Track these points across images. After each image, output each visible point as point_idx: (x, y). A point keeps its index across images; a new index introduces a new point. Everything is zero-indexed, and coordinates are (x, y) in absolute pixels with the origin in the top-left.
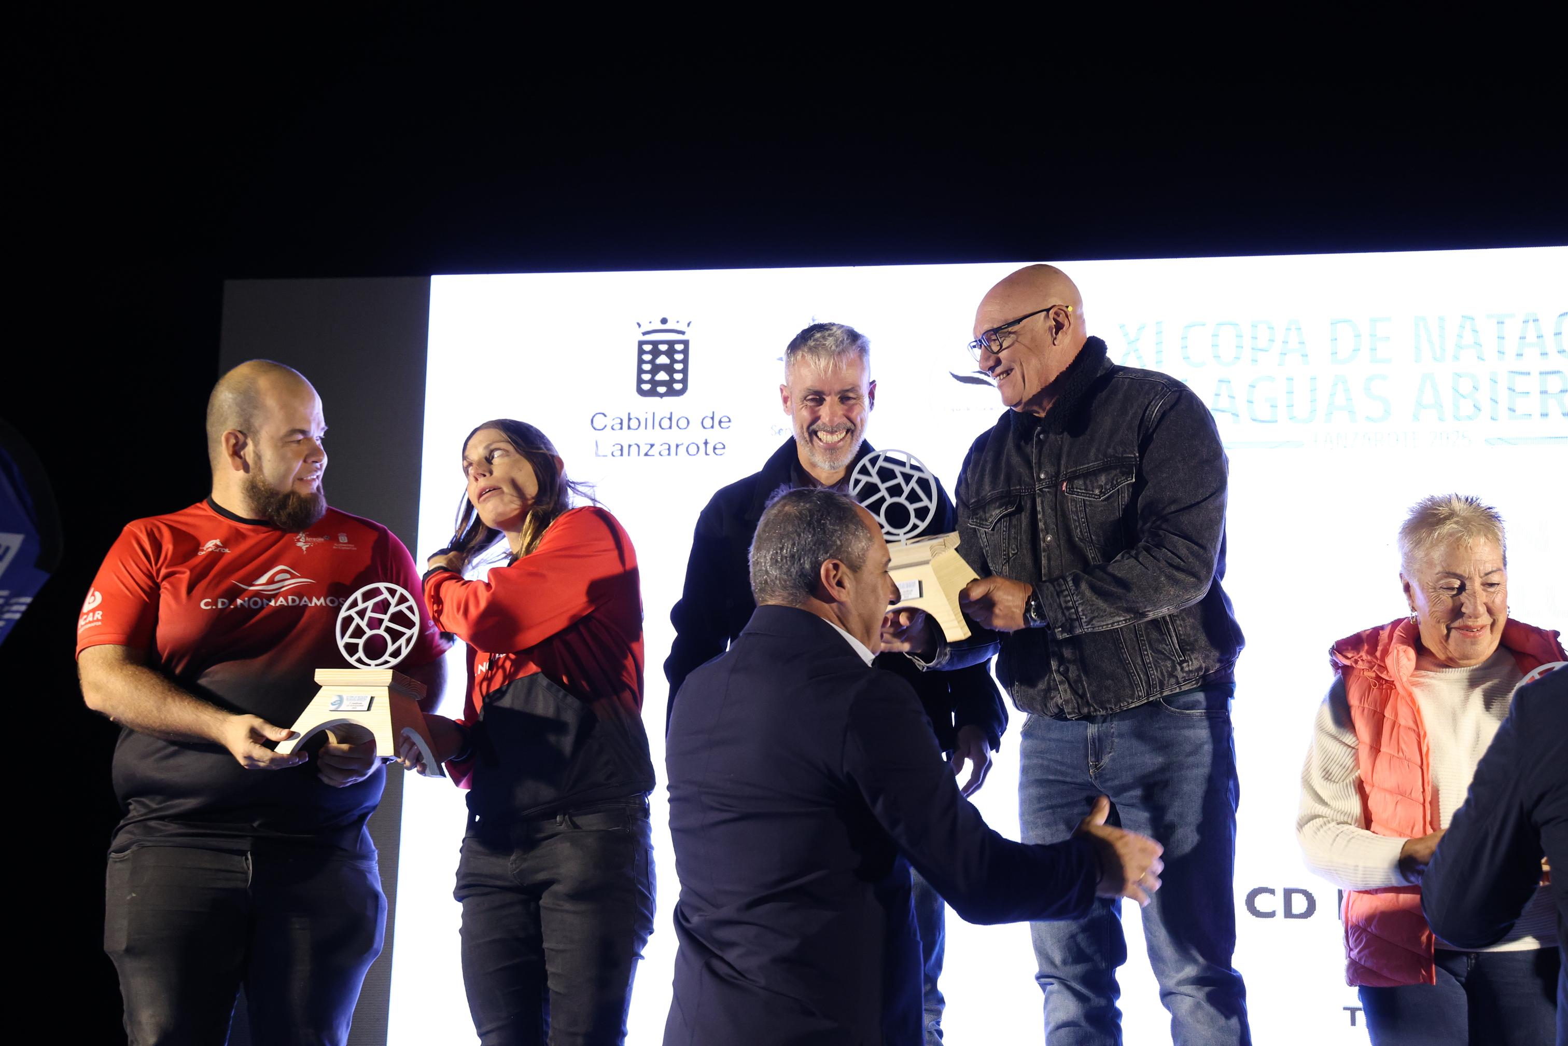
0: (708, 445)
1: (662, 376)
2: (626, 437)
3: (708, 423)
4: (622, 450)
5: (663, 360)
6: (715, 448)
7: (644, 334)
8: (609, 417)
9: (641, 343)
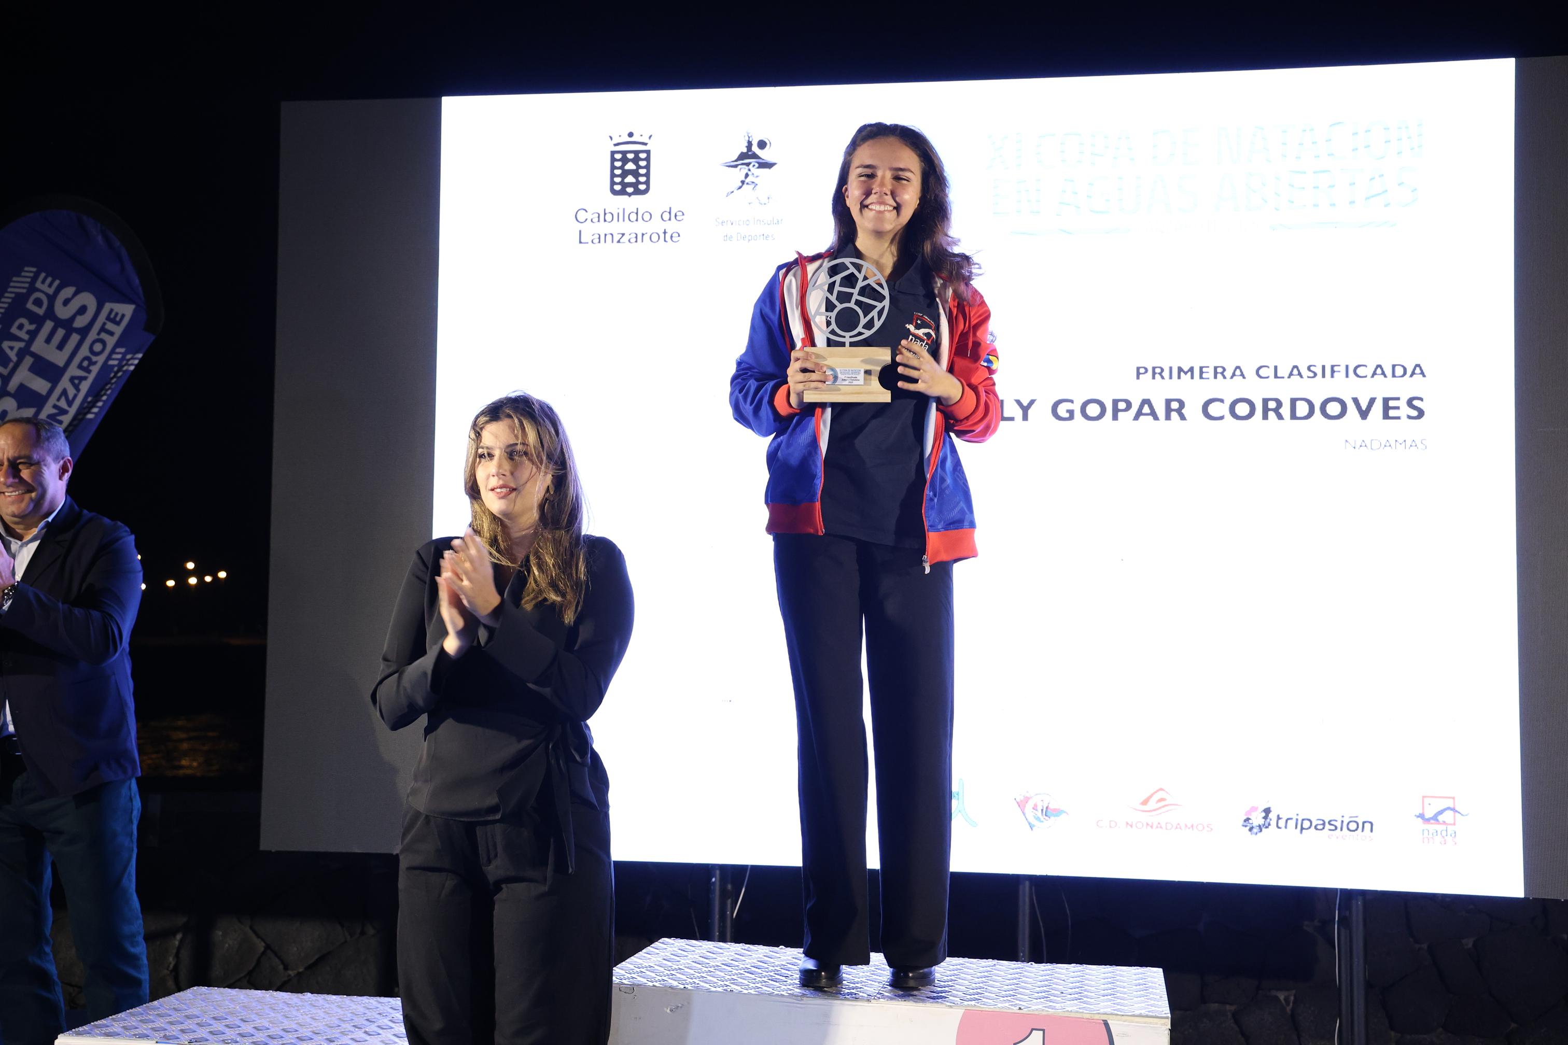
0: (666, 235)
1: (630, 179)
3: (666, 216)
4: (599, 238)
5: (630, 166)
6: (672, 237)
7: (615, 145)
8: (590, 211)
9: (613, 153)
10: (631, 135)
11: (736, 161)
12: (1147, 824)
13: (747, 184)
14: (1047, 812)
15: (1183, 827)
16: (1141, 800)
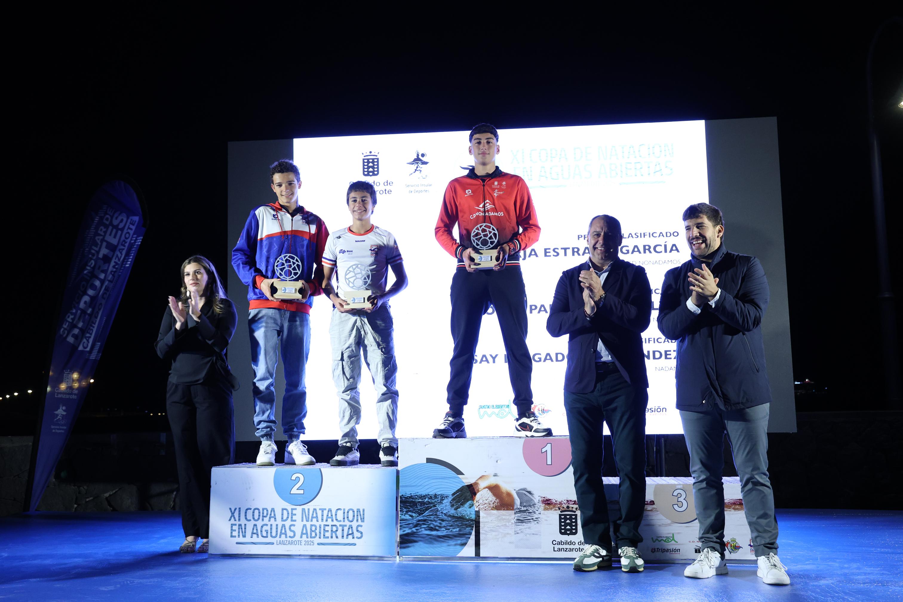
0: (386, 191)
1: (371, 170)
3: (386, 184)
5: (371, 164)
6: (388, 192)
7: (365, 156)
9: (364, 160)
10: (371, 152)
11: (413, 161)
13: (418, 170)
14: (544, 411)
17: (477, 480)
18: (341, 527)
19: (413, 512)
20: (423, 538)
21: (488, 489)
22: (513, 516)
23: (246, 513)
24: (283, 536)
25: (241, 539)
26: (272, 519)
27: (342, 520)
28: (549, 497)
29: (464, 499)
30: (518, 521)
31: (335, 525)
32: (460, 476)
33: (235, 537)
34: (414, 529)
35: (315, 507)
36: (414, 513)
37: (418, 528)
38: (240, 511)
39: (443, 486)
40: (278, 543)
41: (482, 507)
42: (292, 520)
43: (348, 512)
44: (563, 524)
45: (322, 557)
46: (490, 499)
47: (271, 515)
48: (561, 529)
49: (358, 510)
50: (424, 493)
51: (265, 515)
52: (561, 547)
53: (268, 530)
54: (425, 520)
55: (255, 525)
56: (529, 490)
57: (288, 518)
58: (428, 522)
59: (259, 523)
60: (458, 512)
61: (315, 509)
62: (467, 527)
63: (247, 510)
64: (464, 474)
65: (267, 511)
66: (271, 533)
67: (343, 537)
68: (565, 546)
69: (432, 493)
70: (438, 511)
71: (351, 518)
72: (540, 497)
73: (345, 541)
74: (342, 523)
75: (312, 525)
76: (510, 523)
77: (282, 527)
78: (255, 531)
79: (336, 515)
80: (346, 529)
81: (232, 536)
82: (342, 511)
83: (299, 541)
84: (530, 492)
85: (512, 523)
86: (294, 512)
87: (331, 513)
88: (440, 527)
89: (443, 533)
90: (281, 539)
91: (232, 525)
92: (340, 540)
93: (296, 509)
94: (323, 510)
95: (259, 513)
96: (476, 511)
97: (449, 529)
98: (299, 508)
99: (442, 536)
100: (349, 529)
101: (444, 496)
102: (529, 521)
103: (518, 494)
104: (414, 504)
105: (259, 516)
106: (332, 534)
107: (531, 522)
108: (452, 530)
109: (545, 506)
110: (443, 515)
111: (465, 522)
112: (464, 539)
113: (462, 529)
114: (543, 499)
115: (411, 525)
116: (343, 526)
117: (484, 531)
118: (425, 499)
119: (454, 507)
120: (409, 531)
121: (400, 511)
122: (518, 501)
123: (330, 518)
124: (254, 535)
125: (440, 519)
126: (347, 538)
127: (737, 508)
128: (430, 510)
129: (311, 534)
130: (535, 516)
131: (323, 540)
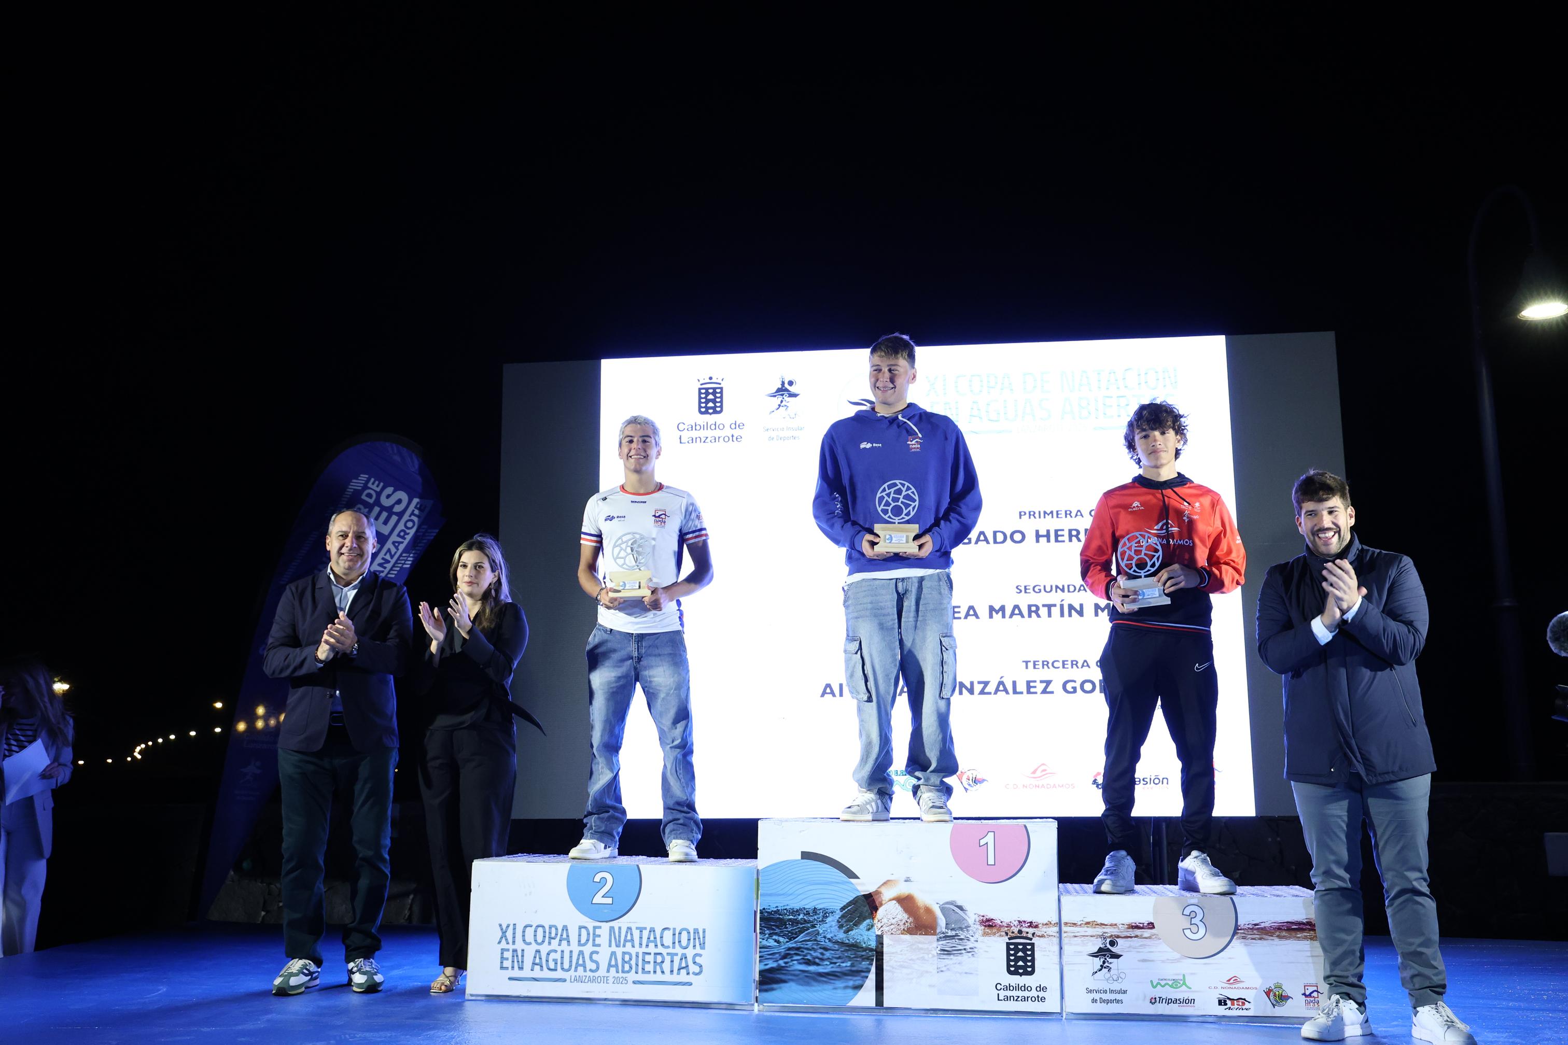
0: (734, 437)
1: (711, 405)
2: (694, 434)
3: (733, 426)
4: (692, 440)
5: (711, 397)
6: (737, 439)
7: (701, 385)
8: (686, 425)
9: (700, 389)
11: (776, 393)
12: (1036, 786)
13: (782, 407)
14: (976, 781)
15: (1057, 786)
16: (1033, 771)
17: (879, 888)
18: (670, 957)
19: (779, 936)
20: (794, 975)
21: (895, 902)
22: (935, 944)
23: (524, 932)
24: (580, 969)
25: (517, 973)
26: (564, 943)
27: (671, 945)
28: (990, 915)
29: (858, 917)
30: (942, 952)
31: (660, 954)
32: (853, 881)
33: (507, 968)
34: (781, 962)
35: (629, 925)
36: (782, 936)
37: (789, 960)
38: (514, 929)
39: (826, 896)
40: (572, 980)
41: (887, 929)
42: (594, 945)
43: (680, 933)
44: (1012, 958)
45: (639, 1003)
46: (900, 917)
47: (562, 935)
48: (1009, 966)
49: (696, 931)
50: (797, 906)
51: (553, 935)
52: (1009, 993)
53: (557, 960)
54: (798, 949)
55: (538, 951)
56: (959, 904)
57: (588, 940)
58: (803, 952)
59: (544, 949)
60: (850, 937)
61: (629, 929)
62: (863, 960)
63: (526, 927)
64: (859, 878)
65: (557, 929)
66: (562, 963)
67: (672, 971)
68: (1015, 993)
69: (809, 905)
70: (818, 934)
71: (684, 943)
72: (976, 916)
73: (675, 978)
74: (671, 950)
75: (624, 953)
76: (930, 956)
77: (579, 955)
78: (537, 961)
79: (661, 937)
80: (677, 960)
81: (502, 968)
82: (671, 932)
83: (604, 977)
84: (961, 908)
85: (934, 956)
86: (598, 932)
87: (655, 935)
88: (822, 960)
89: (825, 969)
90: (577, 974)
91: (503, 950)
92: (667, 977)
93: (600, 927)
94: (641, 930)
95: (545, 932)
96: (877, 936)
97: (835, 963)
98: (606, 926)
99: (823, 973)
100: (681, 959)
101: (828, 911)
102: (959, 952)
103: (943, 909)
104: (781, 923)
105: (544, 937)
106: (655, 968)
107: (960, 954)
108: (839, 965)
109: (984, 929)
110: (827, 941)
111: (860, 951)
112: (859, 978)
113: (856, 963)
114: (982, 918)
115: (777, 955)
116: (672, 955)
117: (890, 966)
118: (799, 915)
119: (844, 928)
120: (774, 965)
121: (760, 933)
122: (942, 922)
123: (652, 942)
124: (536, 966)
125: (822, 946)
126: (678, 974)
127: (1284, 936)
128: (806, 932)
129: (623, 967)
130: (969, 945)
131: (641, 977)
